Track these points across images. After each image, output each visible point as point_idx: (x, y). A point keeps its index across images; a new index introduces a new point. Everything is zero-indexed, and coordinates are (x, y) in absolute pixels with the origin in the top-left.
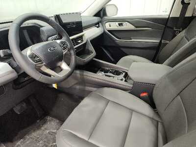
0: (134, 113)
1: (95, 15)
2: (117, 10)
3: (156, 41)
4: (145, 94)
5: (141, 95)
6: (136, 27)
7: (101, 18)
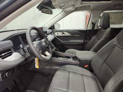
0: (84, 76)
1: (50, 29)
2: (60, 26)
3: (82, 41)
4: (87, 66)
5: (85, 66)
6: (72, 34)
7: (53, 30)
